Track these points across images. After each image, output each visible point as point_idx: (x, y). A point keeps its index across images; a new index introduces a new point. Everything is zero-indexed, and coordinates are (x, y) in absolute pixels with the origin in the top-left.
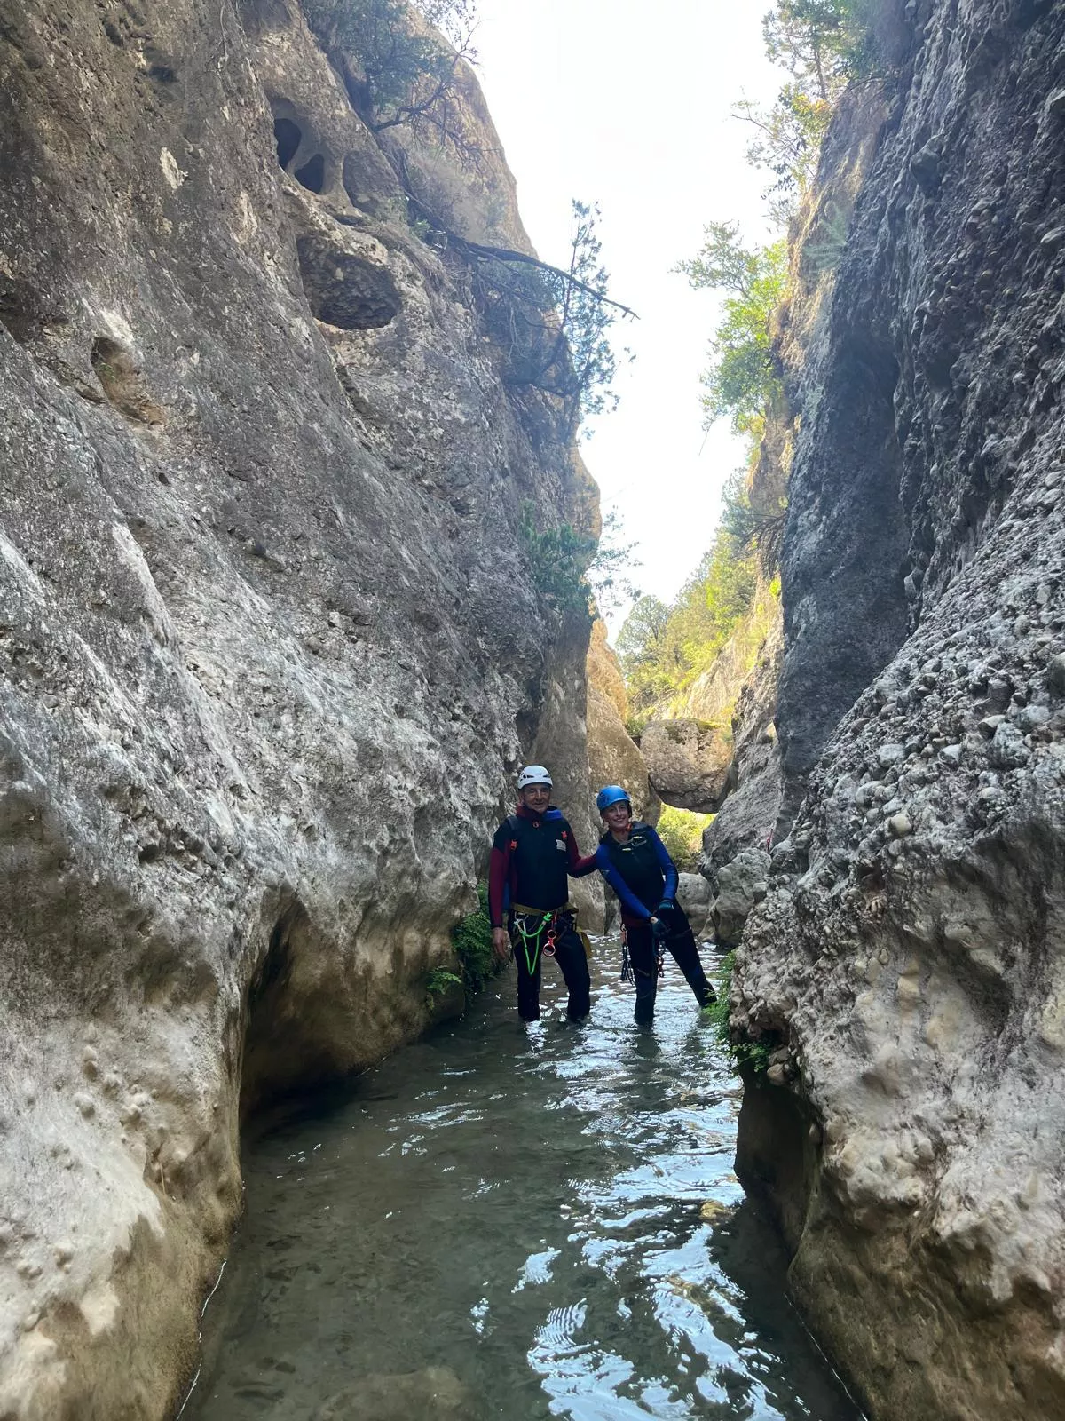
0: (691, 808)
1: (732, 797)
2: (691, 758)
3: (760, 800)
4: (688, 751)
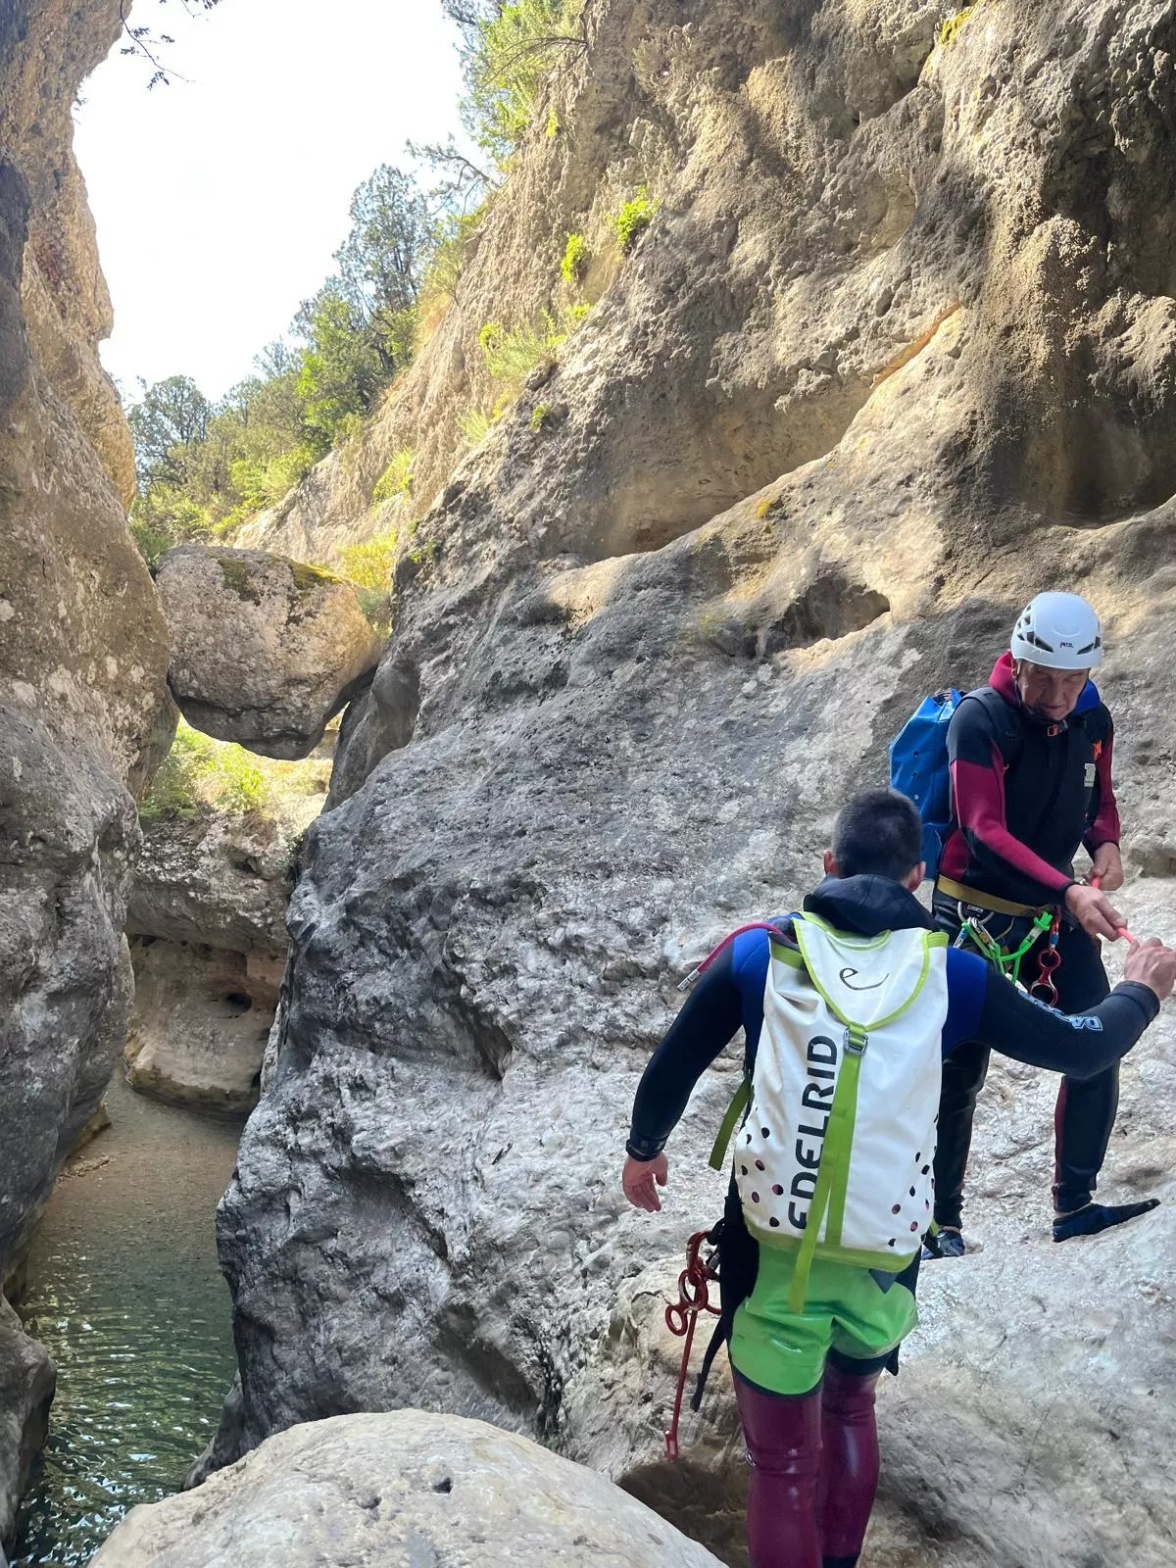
2: (270, 638)
3: (550, 785)
4: (266, 620)
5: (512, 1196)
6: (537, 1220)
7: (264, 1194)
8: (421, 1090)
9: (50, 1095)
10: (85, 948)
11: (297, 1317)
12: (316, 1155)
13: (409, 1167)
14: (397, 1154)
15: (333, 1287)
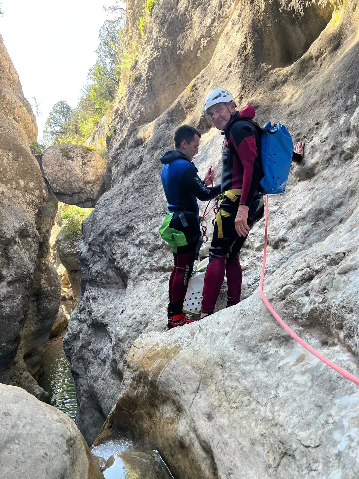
0: (77, 204)
1: (107, 194)
2: (77, 170)
3: (137, 195)
4: (75, 165)
5: (124, 323)
6: (129, 329)
7: (74, 335)
8: (109, 297)
9: (13, 312)
10: (18, 267)
11: (84, 370)
12: (85, 321)
13: (106, 320)
14: (103, 317)
15: (91, 359)
